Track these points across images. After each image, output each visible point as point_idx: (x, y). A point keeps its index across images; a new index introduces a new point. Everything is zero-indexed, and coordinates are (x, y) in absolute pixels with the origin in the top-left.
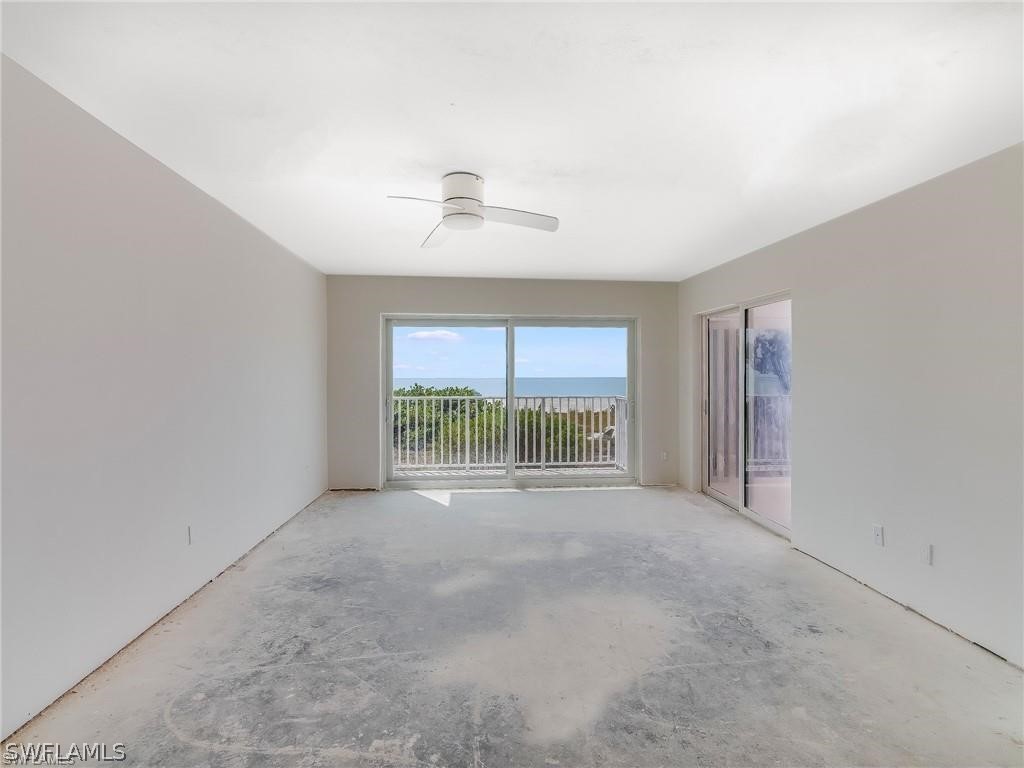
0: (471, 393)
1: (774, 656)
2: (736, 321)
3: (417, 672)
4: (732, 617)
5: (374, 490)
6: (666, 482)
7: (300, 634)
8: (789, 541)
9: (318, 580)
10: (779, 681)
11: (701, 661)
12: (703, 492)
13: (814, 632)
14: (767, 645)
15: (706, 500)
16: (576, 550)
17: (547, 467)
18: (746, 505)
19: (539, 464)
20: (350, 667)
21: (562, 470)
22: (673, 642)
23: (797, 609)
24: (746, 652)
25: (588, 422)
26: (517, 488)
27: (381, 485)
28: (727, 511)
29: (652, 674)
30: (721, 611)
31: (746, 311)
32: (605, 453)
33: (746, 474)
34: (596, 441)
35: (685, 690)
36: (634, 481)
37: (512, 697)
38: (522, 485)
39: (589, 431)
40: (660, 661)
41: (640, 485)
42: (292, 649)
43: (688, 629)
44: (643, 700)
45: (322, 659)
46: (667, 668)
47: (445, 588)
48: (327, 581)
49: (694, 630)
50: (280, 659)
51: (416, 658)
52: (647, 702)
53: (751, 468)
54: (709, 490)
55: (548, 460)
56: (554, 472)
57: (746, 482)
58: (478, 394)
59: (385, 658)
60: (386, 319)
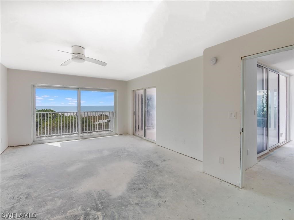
0: (53, 111)
1: (159, 167)
2: (142, 92)
3: (73, 192)
4: (149, 161)
5: (28, 145)
6: (125, 133)
7: (24, 192)
8: (155, 143)
9: (22, 176)
10: (161, 172)
11: (145, 172)
12: (134, 135)
13: (165, 161)
14: (157, 165)
15: (135, 137)
16: (106, 153)
17: (89, 132)
18: (145, 137)
19: (86, 132)
20: (49, 196)
21: (93, 133)
22: (138, 169)
23: (161, 157)
24: (153, 168)
25: (94, 119)
26: (82, 139)
27: (31, 143)
28: (140, 139)
29: (135, 177)
30: (145, 160)
31: (145, 90)
32: (99, 128)
33: (145, 129)
34: (96, 125)
35: (143, 178)
36: (116, 134)
37: (103, 190)
38: (83, 138)
39: (94, 122)
40: (136, 174)
41: (117, 135)
42: (23, 197)
43: (140, 166)
44: (135, 182)
45: (37, 197)
46: (138, 175)
47: (71, 169)
48: (25, 175)
49: (141, 166)
50: (20, 201)
51: (70, 189)
52: (136, 183)
53: (146, 128)
54: (136, 134)
55: (89, 130)
56: (91, 134)
57: (145, 131)
58: (55, 111)
59: (60, 191)
60: (33, 86)
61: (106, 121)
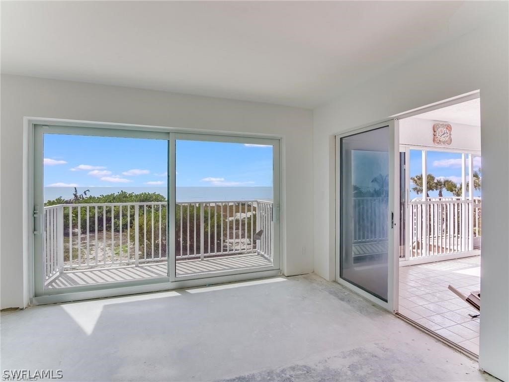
5: (17, 309)
12: (336, 282)
26: (177, 289)
38: (181, 287)
39: (225, 216)
55: (206, 251)
60: (35, 125)
61: (249, 214)
